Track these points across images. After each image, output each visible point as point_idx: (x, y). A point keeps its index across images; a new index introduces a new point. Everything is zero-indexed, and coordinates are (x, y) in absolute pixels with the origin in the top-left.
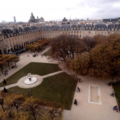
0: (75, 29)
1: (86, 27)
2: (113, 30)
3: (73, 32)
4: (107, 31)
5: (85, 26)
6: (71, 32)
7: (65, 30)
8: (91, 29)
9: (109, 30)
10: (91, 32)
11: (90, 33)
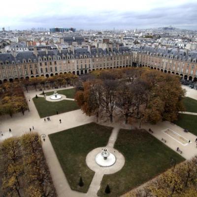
0: (45, 59)
1: (62, 54)
2: (97, 56)
3: (43, 64)
4: (91, 59)
5: (60, 52)
6: (39, 64)
7: (27, 61)
8: (71, 57)
9: (93, 57)
10: (70, 61)
11: (69, 63)
